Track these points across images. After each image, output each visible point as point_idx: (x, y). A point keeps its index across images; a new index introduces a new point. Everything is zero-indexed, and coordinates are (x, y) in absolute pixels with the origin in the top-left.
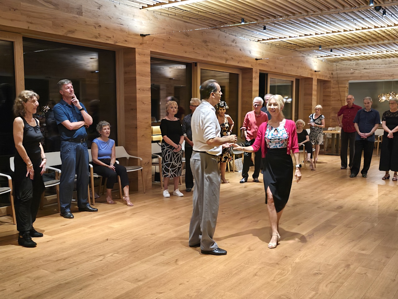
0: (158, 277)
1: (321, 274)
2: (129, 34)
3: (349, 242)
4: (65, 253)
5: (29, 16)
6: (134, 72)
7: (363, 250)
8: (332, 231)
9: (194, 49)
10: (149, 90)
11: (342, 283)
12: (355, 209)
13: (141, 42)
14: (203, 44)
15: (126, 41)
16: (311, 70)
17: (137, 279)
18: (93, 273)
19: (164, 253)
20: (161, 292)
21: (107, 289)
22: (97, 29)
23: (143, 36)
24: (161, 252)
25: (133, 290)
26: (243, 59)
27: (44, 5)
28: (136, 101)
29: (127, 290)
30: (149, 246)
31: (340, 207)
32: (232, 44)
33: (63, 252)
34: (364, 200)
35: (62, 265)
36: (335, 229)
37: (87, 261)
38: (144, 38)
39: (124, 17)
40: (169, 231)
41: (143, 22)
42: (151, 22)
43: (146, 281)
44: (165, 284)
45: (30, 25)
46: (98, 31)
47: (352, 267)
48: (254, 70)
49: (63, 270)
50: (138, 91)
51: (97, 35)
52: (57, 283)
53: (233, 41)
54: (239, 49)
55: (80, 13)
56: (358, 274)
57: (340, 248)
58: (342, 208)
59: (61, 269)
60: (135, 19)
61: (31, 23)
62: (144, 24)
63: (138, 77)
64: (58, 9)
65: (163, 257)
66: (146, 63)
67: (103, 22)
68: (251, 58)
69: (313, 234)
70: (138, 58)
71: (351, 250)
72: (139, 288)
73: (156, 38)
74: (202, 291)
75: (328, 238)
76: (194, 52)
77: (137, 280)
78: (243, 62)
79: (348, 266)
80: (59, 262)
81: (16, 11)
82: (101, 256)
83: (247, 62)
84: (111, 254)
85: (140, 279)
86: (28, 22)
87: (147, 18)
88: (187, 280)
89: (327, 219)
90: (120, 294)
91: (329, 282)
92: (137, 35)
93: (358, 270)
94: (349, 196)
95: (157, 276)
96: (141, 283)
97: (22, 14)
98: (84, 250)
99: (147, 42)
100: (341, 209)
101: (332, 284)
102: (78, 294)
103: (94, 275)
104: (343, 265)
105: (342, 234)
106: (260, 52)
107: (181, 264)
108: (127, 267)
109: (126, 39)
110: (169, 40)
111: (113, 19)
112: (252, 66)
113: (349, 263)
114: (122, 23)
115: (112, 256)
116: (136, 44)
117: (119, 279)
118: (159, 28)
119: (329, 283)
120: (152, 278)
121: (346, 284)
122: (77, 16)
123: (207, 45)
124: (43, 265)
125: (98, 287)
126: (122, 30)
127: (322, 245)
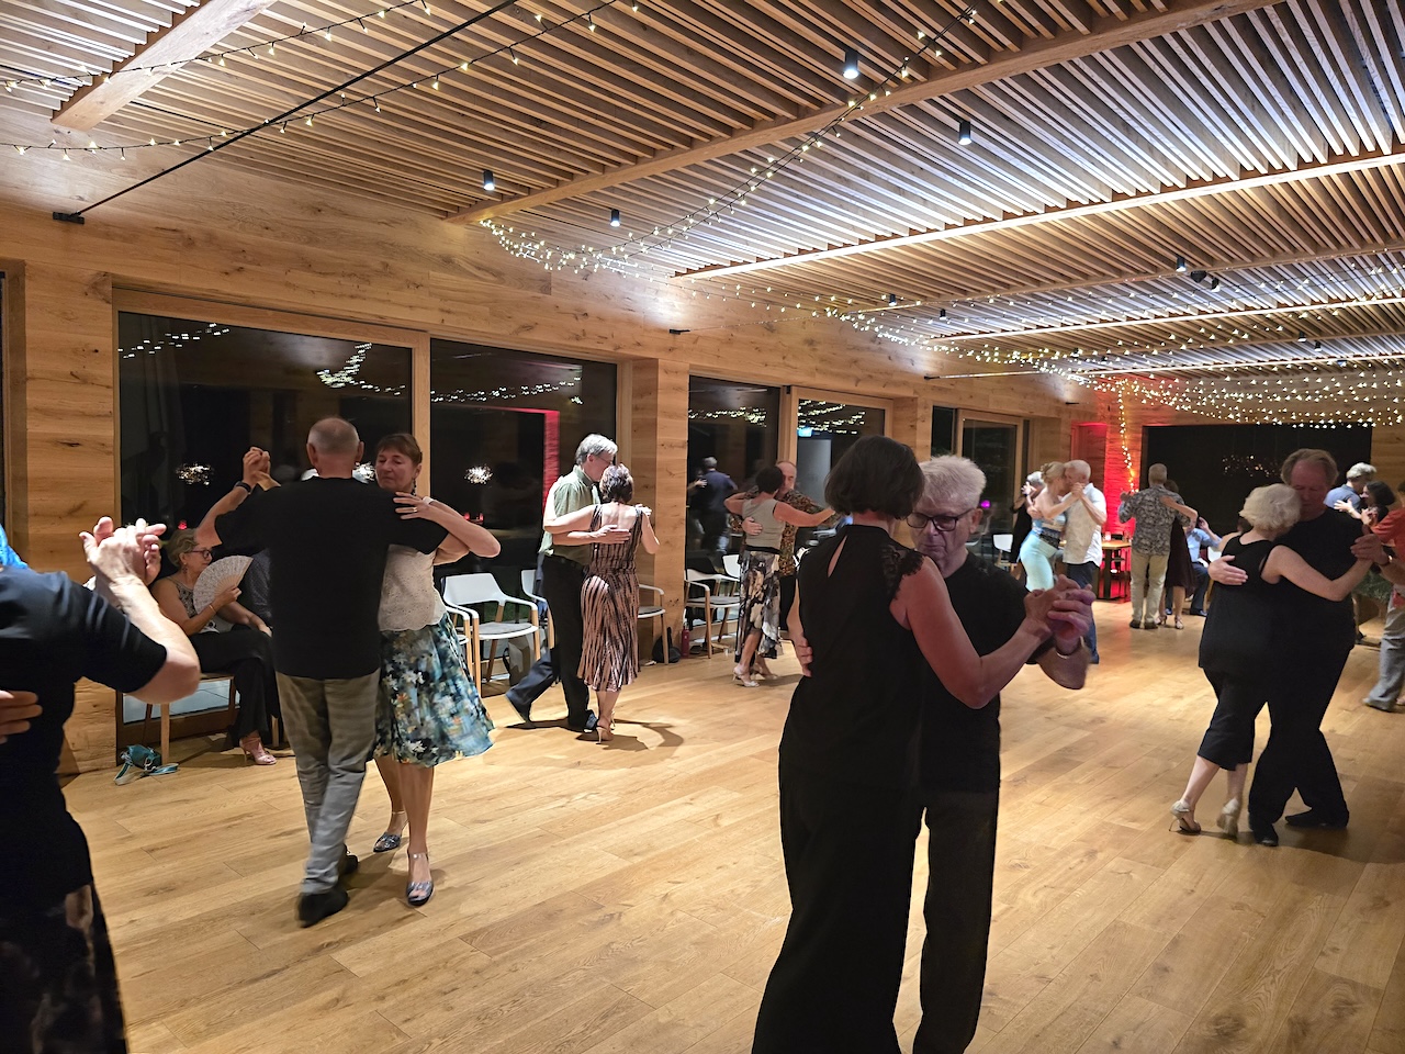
0: (675, 849)
1: (1027, 867)
2: (645, 330)
3: (1105, 801)
4: (492, 787)
5: (444, 299)
6: (655, 408)
7: (1134, 820)
8: (1070, 774)
9: (784, 358)
10: (683, 447)
11: (1072, 890)
12: (1133, 726)
13: (670, 345)
14: (806, 348)
15: (639, 344)
16: (1058, 401)
17: (631, 851)
18: (543, 832)
19: (692, 799)
20: (678, 880)
21: (570, 867)
22: (580, 321)
23: (674, 332)
24: (687, 798)
25: (621, 872)
26: (895, 378)
27: (475, 276)
28: (654, 470)
29: (609, 871)
30: (663, 782)
31: (1098, 720)
32: (872, 345)
33: (488, 784)
34: (1159, 706)
35: (484, 811)
36: (1075, 770)
37: (534, 806)
38: (678, 336)
39: (638, 295)
40: (708, 753)
41: (676, 303)
42: (693, 303)
43: (650, 855)
44: (687, 865)
45: (445, 316)
46: (580, 325)
47: (1100, 856)
48: (920, 401)
49: (485, 821)
50: (659, 449)
51: (580, 334)
52: (471, 848)
54: (886, 356)
55: (547, 289)
56: (1112, 872)
57: (1082, 813)
58: (1102, 722)
59: (480, 819)
60: (659, 298)
61: (449, 312)
62: (677, 307)
63: (661, 420)
64: (502, 282)
65: (689, 807)
66: (678, 389)
67: (592, 306)
68: (914, 376)
69: (1024, 779)
70: (662, 378)
71: (1106, 820)
72: (634, 869)
73: (705, 338)
74: (764, 884)
75: (1058, 789)
76: (784, 363)
77: (631, 853)
78: (896, 384)
79: (1092, 854)
80: (478, 804)
81: (421, 288)
82: (563, 796)
83: (905, 383)
84: (583, 795)
85: (636, 851)
86: (442, 310)
87: (684, 295)
88: (735, 860)
89: (1062, 746)
90: (594, 879)
91: (1042, 885)
92: (663, 331)
93: (1111, 865)
94: (1125, 695)
95: (672, 846)
96: (638, 860)
97: (431, 294)
98: (530, 783)
99: (684, 345)
100: (1102, 725)
101: (1049, 890)
102: (511, 873)
103: (548, 836)
104: (1082, 851)
105: (1092, 780)
106: (936, 362)
107: (726, 824)
108: (614, 824)
109: (639, 339)
110: (729, 341)
111: (613, 300)
112: (915, 392)
113: (1096, 847)
114: (633, 307)
115: (585, 798)
116: (659, 350)
117: (595, 848)
118: (710, 315)
119: (1040, 889)
120: (662, 850)
121: (1079, 893)
122: (541, 295)
123: (815, 350)
124: (446, 808)
125: (551, 861)
126: (631, 323)
127: (1041, 803)
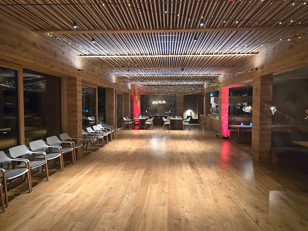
2: (74, 69)
5: (34, 56)
6: (76, 90)
9: (96, 78)
10: (81, 100)
13: (78, 73)
15: (73, 73)
28: (77, 107)
38: (80, 71)
39: (72, 60)
42: (82, 63)
46: (62, 67)
48: (114, 89)
50: (78, 101)
51: (62, 69)
53: (108, 75)
54: (109, 79)
55: (56, 56)
62: (79, 64)
63: (78, 93)
64: (46, 52)
66: (80, 85)
67: (65, 62)
68: (113, 83)
78: (111, 85)
99: (81, 74)
110: (88, 73)
111: (68, 60)
112: (113, 87)
114: (72, 63)
116: (77, 75)
118: (84, 66)
122: (55, 58)
123: (100, 76)
126: (72, 67)
